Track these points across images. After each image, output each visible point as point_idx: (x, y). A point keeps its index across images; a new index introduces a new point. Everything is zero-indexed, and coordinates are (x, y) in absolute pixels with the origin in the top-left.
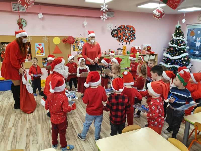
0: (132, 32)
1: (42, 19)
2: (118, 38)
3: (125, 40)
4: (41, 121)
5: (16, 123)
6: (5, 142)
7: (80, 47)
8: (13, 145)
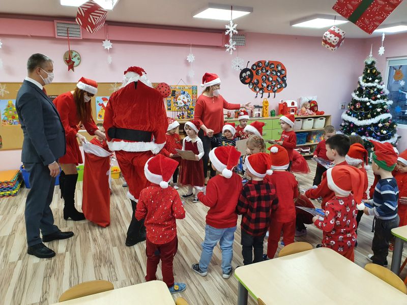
0: (279, 74)
1: (111, 51)
2: (253, 84)
3: (265, 89)
4: (117, 242)
5: (72, 245)
6: (58, 279)
7: (180, 103)
8: (72, 283)
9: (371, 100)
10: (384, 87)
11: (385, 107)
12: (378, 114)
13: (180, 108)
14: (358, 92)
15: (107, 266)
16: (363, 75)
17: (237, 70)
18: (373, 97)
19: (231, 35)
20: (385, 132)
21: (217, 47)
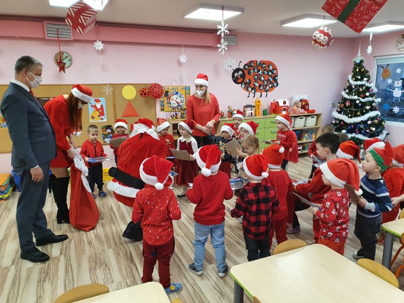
0: (270, 74)
1: (102, 52)
2: (245, 84)
3: (257, 88)
4: (113, 244)
5: (66, 248)
6: (52, 283)
7: (174, 103)
8: (67, 287)
9: (360, 98)
10: (372, 85)
11: (374, 104)
12: (367, 111)
13: (173, 108)
14: (347, 91)
15: (102, 268)
16: (352, 74)
17: (229, 70)
18: (363, 95)
19: (223, 35)
20: (374, 129)
21: (209, 47)
